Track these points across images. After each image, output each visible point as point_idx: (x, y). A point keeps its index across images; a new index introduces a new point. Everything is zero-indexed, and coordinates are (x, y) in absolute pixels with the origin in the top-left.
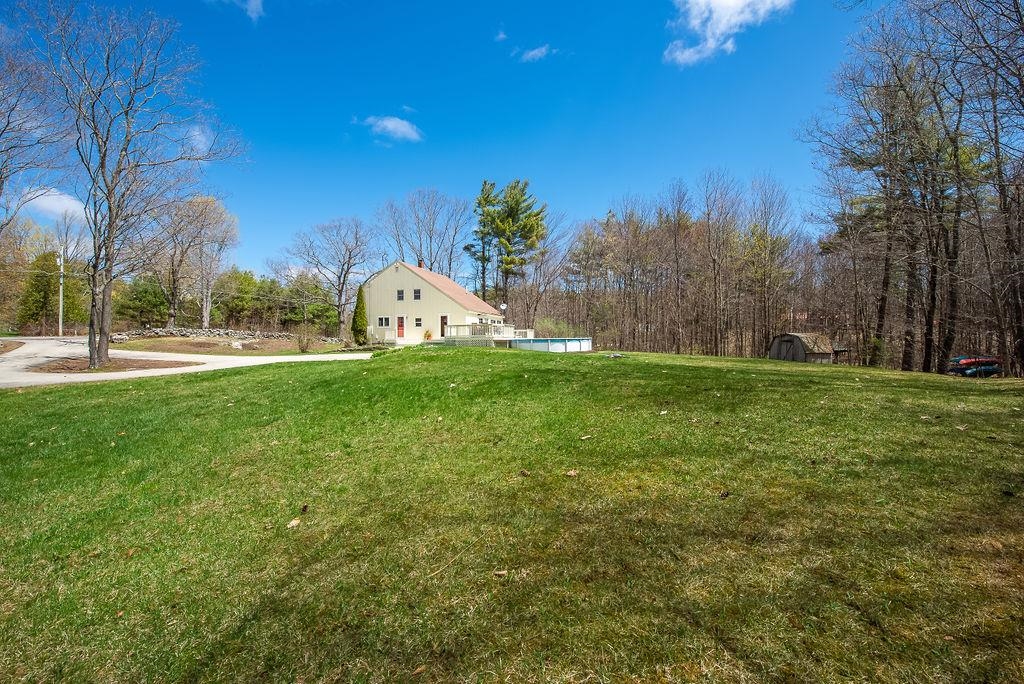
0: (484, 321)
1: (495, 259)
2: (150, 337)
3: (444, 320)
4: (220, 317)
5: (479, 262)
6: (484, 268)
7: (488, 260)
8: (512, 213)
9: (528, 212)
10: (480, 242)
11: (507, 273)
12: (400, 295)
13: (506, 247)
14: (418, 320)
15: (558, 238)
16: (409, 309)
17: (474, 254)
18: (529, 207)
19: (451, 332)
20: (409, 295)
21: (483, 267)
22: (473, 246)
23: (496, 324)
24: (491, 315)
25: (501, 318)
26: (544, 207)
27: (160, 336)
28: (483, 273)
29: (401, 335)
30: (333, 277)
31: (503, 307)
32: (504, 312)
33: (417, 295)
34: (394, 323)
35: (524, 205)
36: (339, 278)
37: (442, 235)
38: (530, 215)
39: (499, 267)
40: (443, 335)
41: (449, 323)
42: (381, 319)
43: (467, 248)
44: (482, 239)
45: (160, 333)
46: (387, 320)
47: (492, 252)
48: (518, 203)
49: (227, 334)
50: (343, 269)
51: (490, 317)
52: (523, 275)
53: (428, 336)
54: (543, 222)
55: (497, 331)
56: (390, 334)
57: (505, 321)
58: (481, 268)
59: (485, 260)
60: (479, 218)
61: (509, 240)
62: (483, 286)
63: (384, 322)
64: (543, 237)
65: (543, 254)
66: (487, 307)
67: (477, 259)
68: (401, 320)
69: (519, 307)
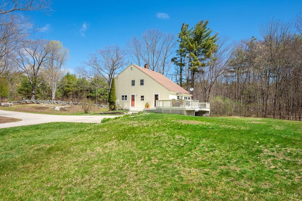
0: (180, 98)
1: (187, 64)
2: (23, 104)
3: (156, 97)
4: (60, 95)
5: (179, 67)
6: (181, 70)
7: (183, 65)
8: (198, 38)
9: (207, 38)
10: (180, 56)
11: (194, 71)
12: (133, 83)
13: (194, 58)
14: (142, 97)
15: (224, 51)
16: (138, 91)
17: (177, 62)
18: (207, 35)
19: (160, 105)
20: (138, 83)
21: (181, 68)
22: (176, 58)
23: (187, 100)
24: (185, 94)
25: (190, 96)
26: (216, 35)
27: (27, 104)
28: (181, 72)
29: (133, 105)
30: (107, 76)
31: (192, 89)
32: (192, 93)
33: (142, 82)
34: (129, 98)
35: (204, 34)
36: (109, 76)
37: (159, 53)
38: (208, 39)
39: (189, 68)
40: (155, 106)
41: (159, 99)
42: (123, 96)
43: (173, 60)
44: (181, 54)
45: (28, 102)
46: (126, 96)
47: (186, 61)
48: (201, 33)
49: (57, 103)
50: (111, 71)
51: (184, 96)
52: (203, 72)
53: (147, 106)
54: (216, 43)
55: (188, 104)
56: (127, 105)
57: (192, 97)
58: (179, 70)
59: (182, 65)
60: (179, 43)
61: (195, 54)
62: (181, 79)
63: (125, 97)
64: (215, 51)
65: (215, 60)
66: (182, 90)
67: (178, 64)
68: (133, 96)
69: (200, 90)
